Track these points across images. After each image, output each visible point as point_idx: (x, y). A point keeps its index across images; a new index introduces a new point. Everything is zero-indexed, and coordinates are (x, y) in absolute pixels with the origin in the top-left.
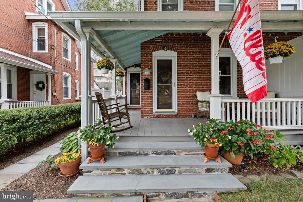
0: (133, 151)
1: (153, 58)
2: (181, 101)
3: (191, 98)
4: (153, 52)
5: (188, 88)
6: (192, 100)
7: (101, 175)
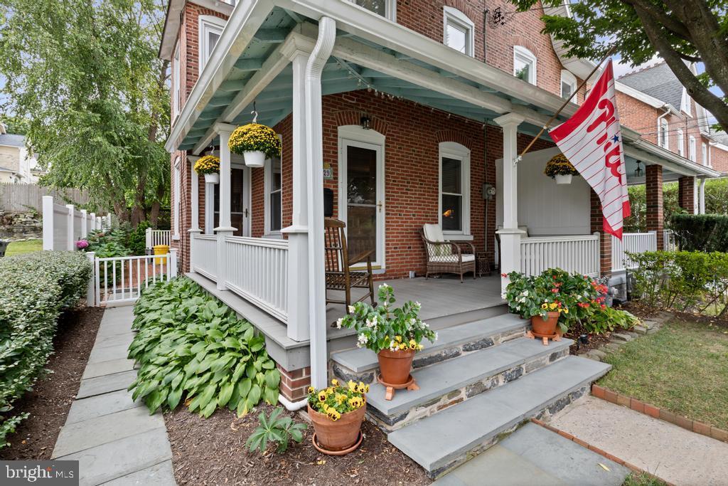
0: (435, 354)
1: (339, 140)
2: (392, 244)
3: (407, 237)
4: (339, 125)
5: (404, 215)
6: (410, 240)
7: (425, 416)
